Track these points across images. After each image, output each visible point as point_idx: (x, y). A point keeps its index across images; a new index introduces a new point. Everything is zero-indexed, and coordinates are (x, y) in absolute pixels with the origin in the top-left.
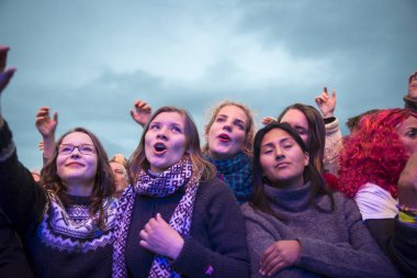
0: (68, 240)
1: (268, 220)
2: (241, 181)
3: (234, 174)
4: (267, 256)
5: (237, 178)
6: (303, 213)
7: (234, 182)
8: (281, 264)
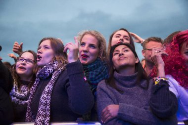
0: (15, 98)
1: (112, 91)
2: (94, 76)
3: (91, 72)
4: (104, 113)
5: (92, 74)
6: (131, 88)
7: (90, 76)
8: (109, 117)
